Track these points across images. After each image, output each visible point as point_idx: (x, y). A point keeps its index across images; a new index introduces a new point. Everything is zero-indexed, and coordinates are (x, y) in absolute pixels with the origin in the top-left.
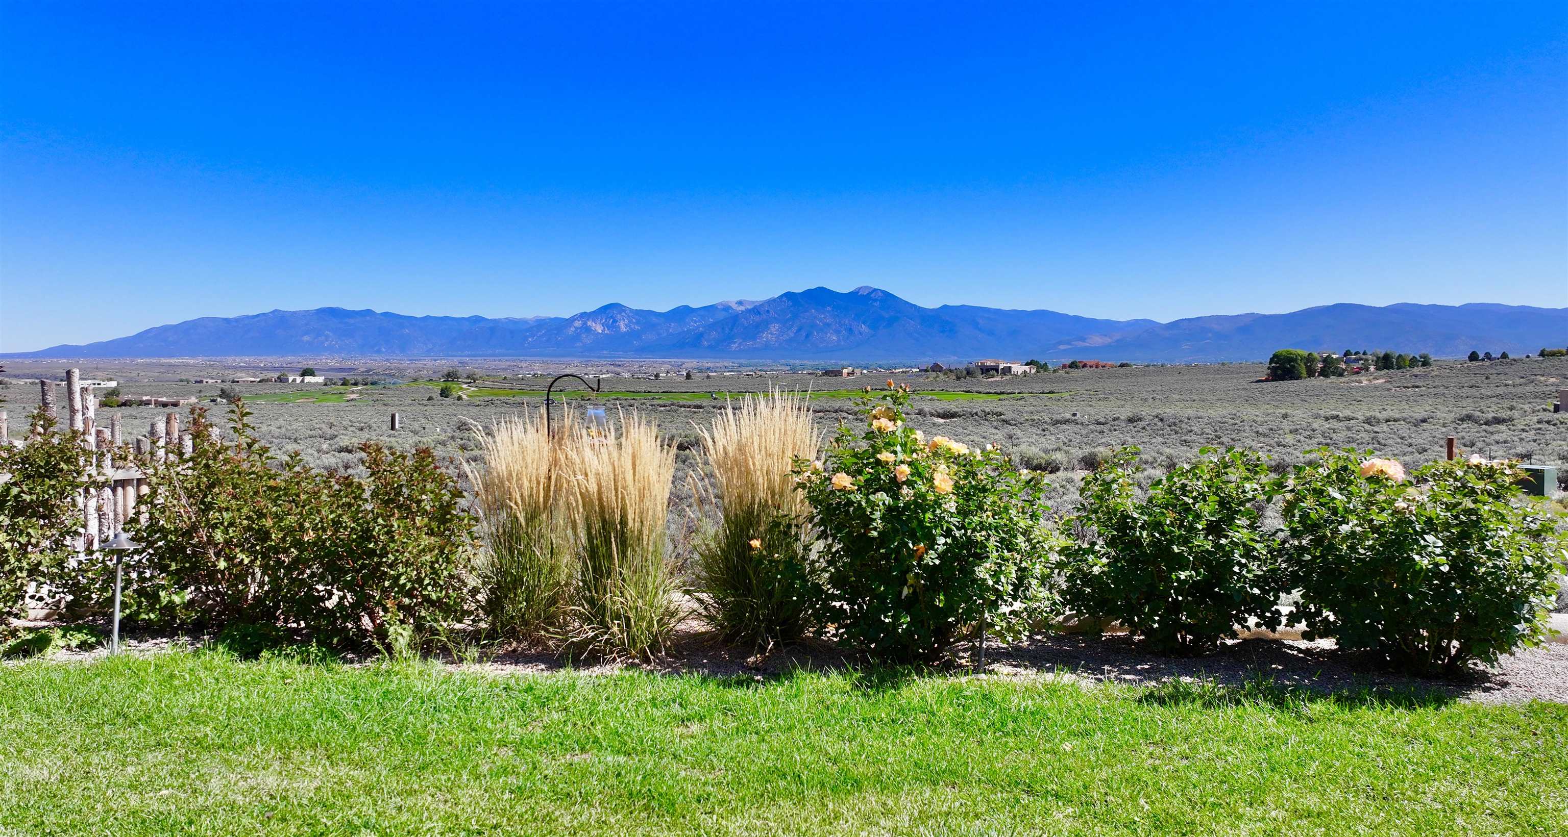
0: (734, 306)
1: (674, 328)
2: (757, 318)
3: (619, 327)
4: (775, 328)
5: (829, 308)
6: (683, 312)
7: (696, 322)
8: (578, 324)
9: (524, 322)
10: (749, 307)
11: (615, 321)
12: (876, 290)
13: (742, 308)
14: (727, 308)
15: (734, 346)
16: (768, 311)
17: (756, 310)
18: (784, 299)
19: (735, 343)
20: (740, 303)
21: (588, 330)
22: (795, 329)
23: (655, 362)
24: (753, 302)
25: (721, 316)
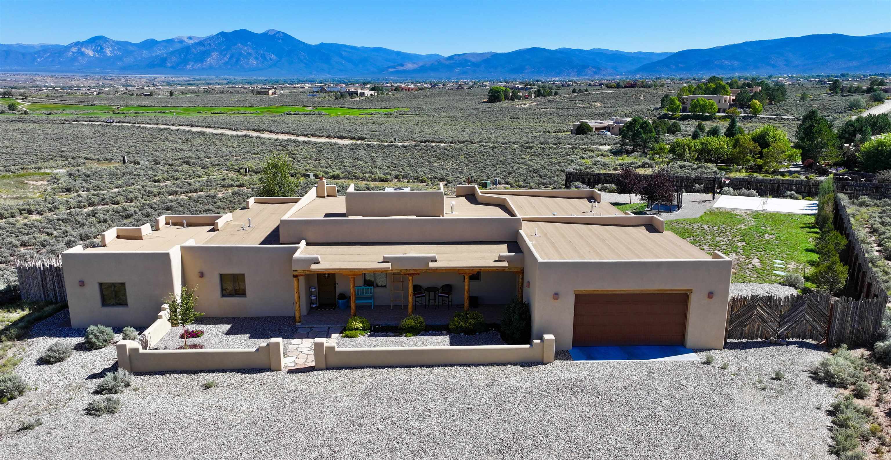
0: (187, 40)
1: (145, 54)
2: (202, 49)
3: (105, 52)
4: (215, 55)
5: (249, 43)
6: (150, 44)
7: (160, 50)
8: (74, 49)
9: (32, 47)
10: (197, 41)
11: (102, 48)
12: (278, 32)
13: (191, 42)
14: (181, 41)
15: (189, 67)
16: (210, 44)
17: (201, 43)
18: (219, 36)
19: (189, 65)
20: (190, 38)
21: (83, 54)
22: (228, 56)
23: (136, 77)
24: (199, 38)
25: (178, 46)
